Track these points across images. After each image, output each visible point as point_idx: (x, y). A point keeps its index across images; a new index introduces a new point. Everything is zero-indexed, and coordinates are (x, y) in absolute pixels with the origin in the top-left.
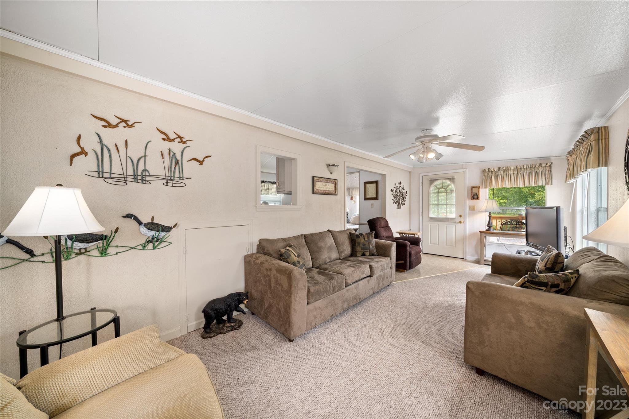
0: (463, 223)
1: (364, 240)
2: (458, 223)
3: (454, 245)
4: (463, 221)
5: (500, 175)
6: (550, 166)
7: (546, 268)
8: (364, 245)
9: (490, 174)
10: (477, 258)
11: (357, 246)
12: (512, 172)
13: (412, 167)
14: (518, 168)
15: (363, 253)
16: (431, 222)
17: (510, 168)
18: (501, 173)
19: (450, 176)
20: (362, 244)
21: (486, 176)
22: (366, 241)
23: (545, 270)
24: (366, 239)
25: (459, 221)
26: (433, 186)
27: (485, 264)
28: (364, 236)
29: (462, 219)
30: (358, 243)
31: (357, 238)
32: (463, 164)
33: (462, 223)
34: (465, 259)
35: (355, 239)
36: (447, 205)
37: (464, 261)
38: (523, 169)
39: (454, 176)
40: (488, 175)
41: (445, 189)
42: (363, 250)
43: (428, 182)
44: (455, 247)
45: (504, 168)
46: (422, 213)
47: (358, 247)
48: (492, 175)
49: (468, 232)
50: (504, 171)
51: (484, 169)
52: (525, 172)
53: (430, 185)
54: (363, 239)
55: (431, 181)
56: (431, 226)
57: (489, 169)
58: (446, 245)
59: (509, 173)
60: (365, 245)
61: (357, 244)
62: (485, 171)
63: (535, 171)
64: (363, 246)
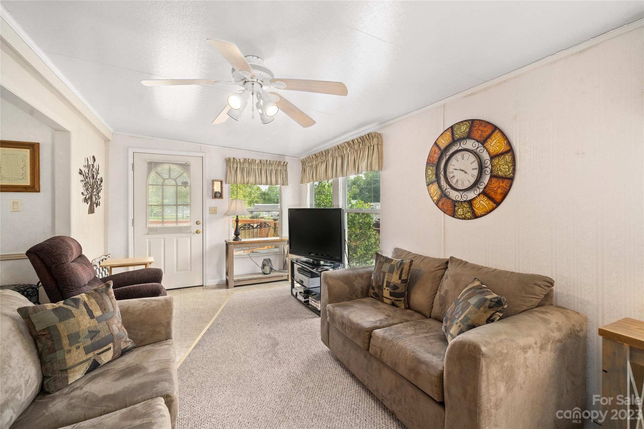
0: (202, 232)
1: (92, 316)
2: (194, 233)
3: (189, 268)
4: (201, 230)
5: (245, 168)
6: (286, 165)
7: (401, 281)
8: (93, 333)
9: (235, 165)
10: (220, 280)
11: (67, 348)
12: (257, 167)
13: (113, 132)
14: (262, 162)
15: (94, 360)
16: (149, 236)
17: (255, 162)
18: (246, 166)
19: (182, 160)
20: (87, 333)
21: (230, 167)
22: (99, 319)
23: (401, 283)
24: (98, 313)
25: (195, 231)
26: (153, 174)
27: (235, 286)
28: (85, 305)
29: (199, 228)
30: (70, 337)
31: (61, 320)
32: (201, 145)
33: (200, 233)
34: (204, 285)
35: (55, 327)
36: (177, 205)
37: (203, 289)
38: (266, 165)
39: (189, 162)
40: (233, 166)
41: (175, 180)
42: (91, 355)
43: (145, 166)
44: (191, 270)
45: (250, 161)
46: (133, 220)
47: (74, 348)
48: (237, 168)
49: (208, 245)
50: (249, 164)
51: (228, 157)
52: (268, 168)
53: (149, 171)
54: (88, 317)
55: (150, 163)
56: (150, 243)
57: (235, 158)
58: (177, 270)
59: (254, 167)
60: (98, 332)
61: (65, 342)
62: (229, 159)
63: (276, 168)
64: (91, 339)
